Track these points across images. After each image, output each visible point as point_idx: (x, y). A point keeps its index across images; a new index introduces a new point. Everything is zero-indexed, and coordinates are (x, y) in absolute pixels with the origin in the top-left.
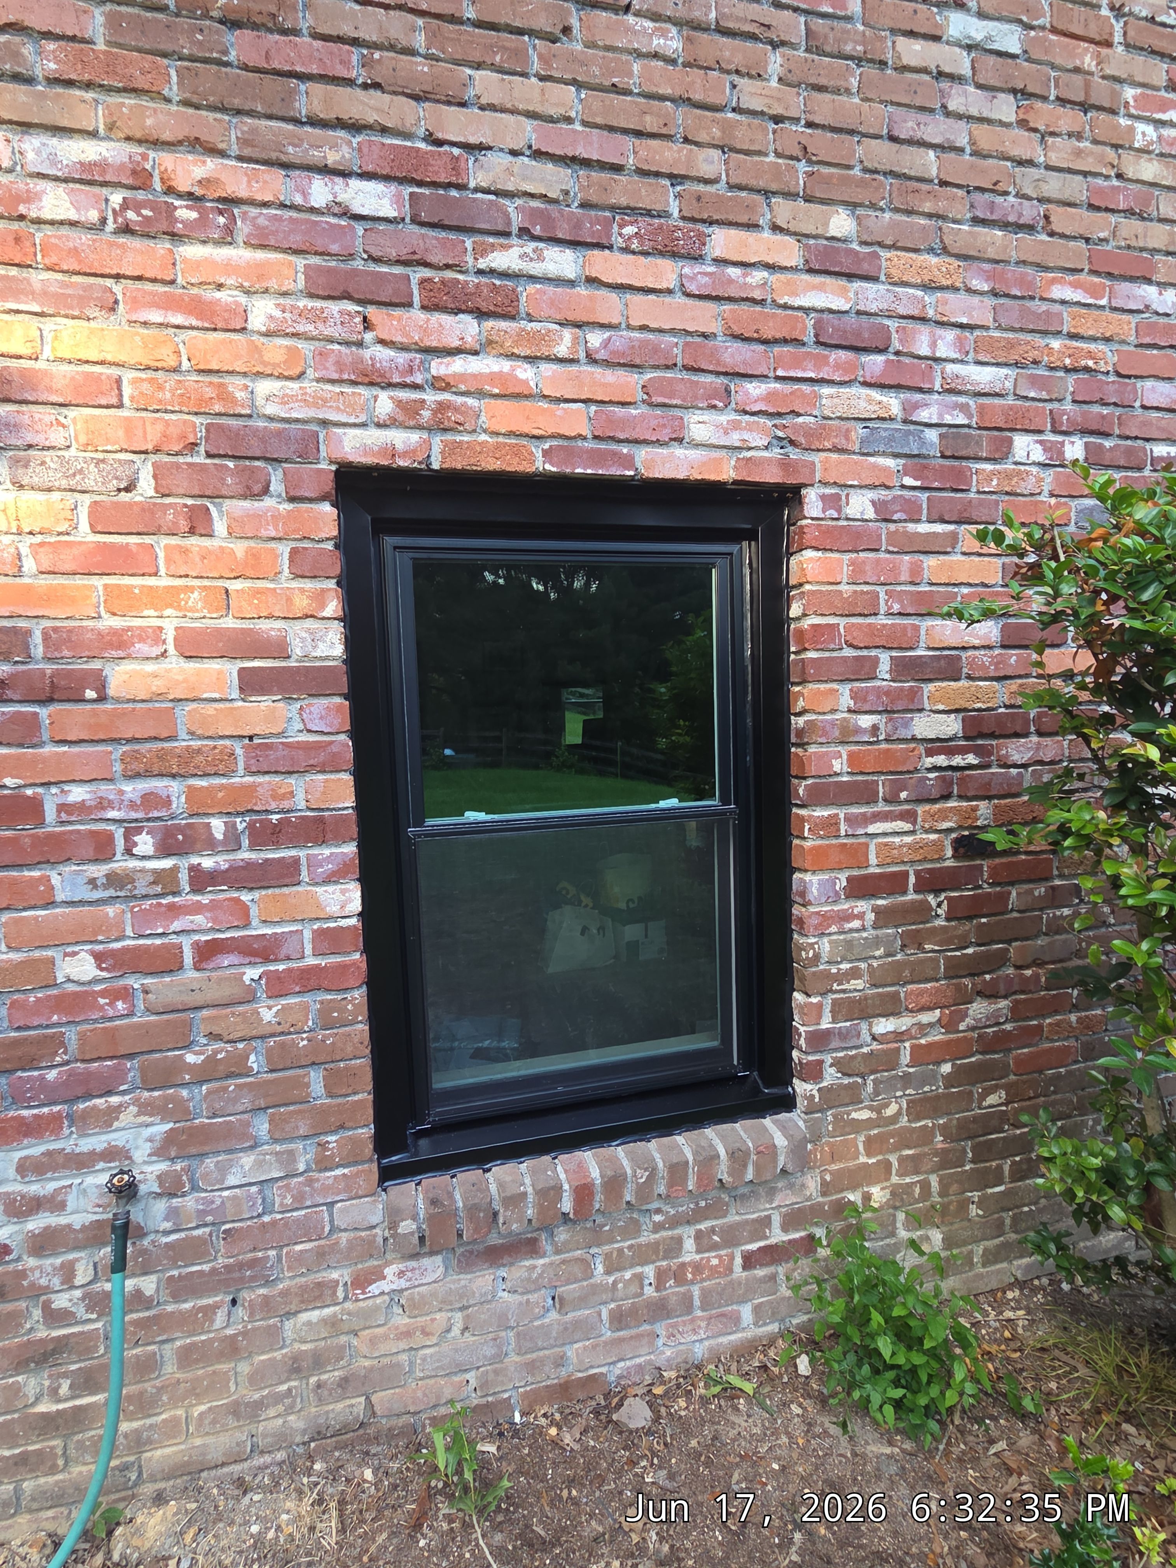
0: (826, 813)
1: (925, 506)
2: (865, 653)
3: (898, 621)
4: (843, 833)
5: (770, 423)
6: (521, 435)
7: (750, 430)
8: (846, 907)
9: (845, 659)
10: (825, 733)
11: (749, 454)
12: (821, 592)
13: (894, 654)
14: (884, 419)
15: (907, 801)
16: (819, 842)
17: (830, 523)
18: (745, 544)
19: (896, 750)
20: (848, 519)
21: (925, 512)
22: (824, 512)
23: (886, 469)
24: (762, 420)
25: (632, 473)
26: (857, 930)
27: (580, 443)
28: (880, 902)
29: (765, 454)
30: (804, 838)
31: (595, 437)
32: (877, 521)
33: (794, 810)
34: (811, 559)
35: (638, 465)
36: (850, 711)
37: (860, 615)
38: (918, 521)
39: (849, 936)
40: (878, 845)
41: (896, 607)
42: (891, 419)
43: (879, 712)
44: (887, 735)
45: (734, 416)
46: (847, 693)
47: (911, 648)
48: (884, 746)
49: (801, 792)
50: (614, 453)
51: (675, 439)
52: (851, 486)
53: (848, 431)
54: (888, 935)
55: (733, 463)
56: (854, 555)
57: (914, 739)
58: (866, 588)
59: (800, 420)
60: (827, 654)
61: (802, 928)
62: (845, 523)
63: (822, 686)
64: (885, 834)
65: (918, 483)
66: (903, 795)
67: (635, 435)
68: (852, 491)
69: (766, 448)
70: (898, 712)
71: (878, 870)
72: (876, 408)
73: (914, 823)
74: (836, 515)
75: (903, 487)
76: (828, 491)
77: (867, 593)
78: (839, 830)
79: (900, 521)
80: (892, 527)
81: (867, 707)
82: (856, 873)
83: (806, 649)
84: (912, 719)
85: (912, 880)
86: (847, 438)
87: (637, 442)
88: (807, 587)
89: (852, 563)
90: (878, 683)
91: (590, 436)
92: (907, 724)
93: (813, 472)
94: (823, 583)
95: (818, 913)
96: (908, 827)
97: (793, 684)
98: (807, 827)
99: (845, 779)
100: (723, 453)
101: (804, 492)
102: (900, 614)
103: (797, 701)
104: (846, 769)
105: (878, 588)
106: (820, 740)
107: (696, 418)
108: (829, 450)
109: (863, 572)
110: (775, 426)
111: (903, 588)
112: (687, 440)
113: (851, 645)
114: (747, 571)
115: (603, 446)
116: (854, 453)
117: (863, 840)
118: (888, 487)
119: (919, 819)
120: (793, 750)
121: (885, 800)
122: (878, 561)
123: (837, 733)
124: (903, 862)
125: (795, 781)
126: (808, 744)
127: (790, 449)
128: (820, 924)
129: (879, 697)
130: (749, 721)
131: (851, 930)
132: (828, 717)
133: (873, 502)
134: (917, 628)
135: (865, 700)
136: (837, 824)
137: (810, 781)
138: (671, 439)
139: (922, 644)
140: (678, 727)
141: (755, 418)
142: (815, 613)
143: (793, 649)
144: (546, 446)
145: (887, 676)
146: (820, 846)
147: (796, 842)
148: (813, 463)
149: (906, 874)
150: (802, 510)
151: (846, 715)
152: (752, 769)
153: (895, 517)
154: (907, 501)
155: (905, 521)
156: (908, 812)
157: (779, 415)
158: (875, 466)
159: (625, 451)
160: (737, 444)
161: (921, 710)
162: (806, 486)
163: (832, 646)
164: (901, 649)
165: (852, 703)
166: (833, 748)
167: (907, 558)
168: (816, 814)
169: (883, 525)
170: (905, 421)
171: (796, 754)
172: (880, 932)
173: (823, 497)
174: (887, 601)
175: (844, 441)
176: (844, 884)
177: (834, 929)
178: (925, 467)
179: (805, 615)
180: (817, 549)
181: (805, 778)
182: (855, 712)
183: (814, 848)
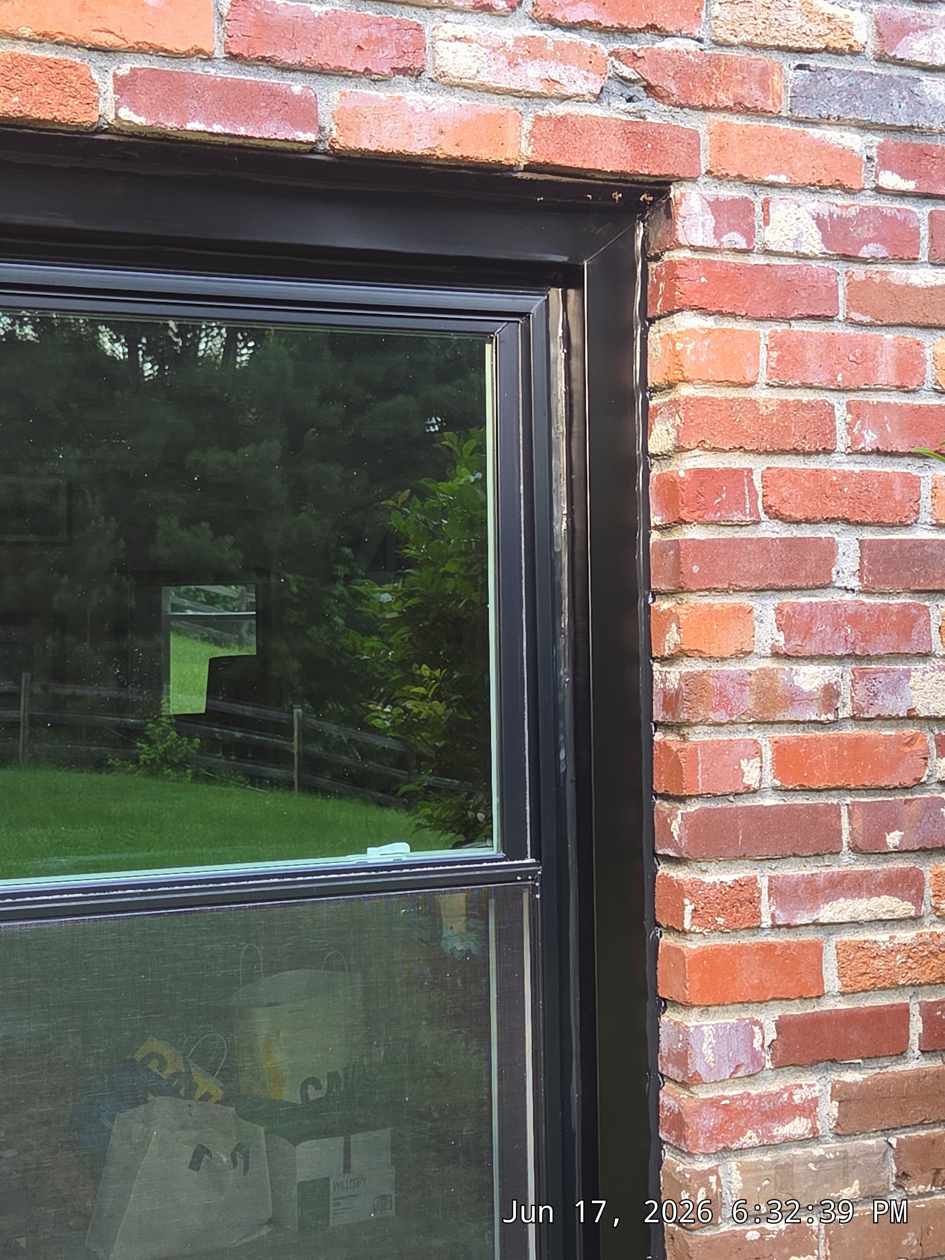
0: (729, 878)
1: (924, 232)
2: (806, 532)
3: (876, 466)
4: (766, 921)
5: (604, 49)
6: (67, 43)
7: (563, 60)
8: (775, 1087)
9: (764, 544)
10: (724, 702)
11: (561, 110)
12: (712, 401)
13: (868, 535)
14: (838, 52)
15: (900, 852)
16: (716, 941)
17: (732, 259)
18: (555, 294)
19: (877, 742)
20: (767, 252)
21: (925, 243)
22: (718, 235)
23: (845, 154)
24: (587, 40)
25: (311, 137)
26: (802, 1141)
27: (198, 68)
28: (850, 1077)
29: (596, 111)
30: (684, 932)
31: (233, 57)
32: (827, 258)
33: (663, 870)
34: (692, 333)
35: (326, 120)
36: (776, 655)
37: (796, 452)
38: (912, 261)
39: (783, 1155)
40: (842, 949)
41: (870, 439)
42: (854, 53)
43: (840, 659)
44: (857, 707)
45: (529, 30)
46: (770, 616)
47: (903, 525)
48: (849, 731)
49: (675, 828)
50: (272, 94)
51: (404, 71)
52: (773, 185)
53: (765, 71)
54: (868, 1152)
55: (527, 125)
56: (781, 328)
57: (912, 717)
58: (806, 396)
59: (668, 44)
60: (727, 533)
61: (681, 1137)
62: (762, 260)
63: (718, 601)
64: (856, 924)
65: (910, 185)
66: (893, 839)
67: (319, 58)
68: (774, 195)
69: (598, 98)
70: (879, 658)
71: (843, 1005)
72: (823, 28)
73: (918, 900)
74: (742, 244)
75: (879, 190)
76: (728, 192)
77: (810, 406)
78: (757, 915)
79: (875, 260)
80: (859, 272)
81: (811, 648)
82: (796, 1009)
83: (682, 522)
84: (907, 674)
85: (916, 1026)
86: (765, 87)
87: (322, 71)
88: (685, 391)
89: (777, 343)
90: (836, 597)
91: (219, 53)
92: (895, 688)
93: (695, 152)
94: (719, 383)
95: (715, 1103)
96: (904, 908)
97: (655, 594)
98: (689, 909)
99: (770, 801)
100: (508, 103)
101: (675, 192)
102: (878, 452)
103: (664, 631)
104: (770, 780)
105: (832, 398)
106: (714, 717)
107: (449, 30)
108: (726, 109)
109: (799, 363)
110: (615, 54)
111: (884, 398)
112: (430, 73)
113: (777, 516)
114: (558, 352)
115: (249, 76)
116: (779, 118)
117: (809, 936)
118: (848, 191)
119: (928, 892)
120: (658, 736)
121: (855, 849)
122: (831, 339)
123: (750, 702)
124: (896, 987)
125: (661, 805)
126: (689, 724)
127: (646, 103)
128: (721, 1128)
129: (837, 627)
130: (565, 674)
131: (788, 1142)
132: (732, 667)
133: (819, 221)
134: (912, 483)
135: (807, 633)
136: (753, 901)
137: (693, 807)
138: (397, 71)
139: (925, 517)
140: (418, 681)
141: (573, 37)
142: (701, 446)
143: (656, 520)
144: (124, 70)
145: (854, 583)
146: (718, 951)
147: (667, 940)
148: (695, 135)
149: (903, 1012)
150: (672, 231)
151: (768, 664)
152: (570, 776)
153: (865, 252)
154: (889, 220)
155: (885, 260)
156: (904, 875)
157: (624, 32)
158: (821, 146)
159: (297, 89)
160: (536, 88)
161: (925, 656)
162: (680, 180)
163: (737, 517)
164: (881, 525)
165: (781, 637)
166: (741, 735)
167: (889, 336)
168: (708, 879)
169: (841, 267)
170: (881, 59)
171: (665, 747)
172: (851, 1145)
173: (716, 206)
174: (850, 427)
175: (757, 93)
176: (772, 1035)
177: (750, 1138)
178: (924, 153)
179: (680, 449)
180: (702, 311)
181: (682, 799)
182: (787, 657)
183: (704, 955)
